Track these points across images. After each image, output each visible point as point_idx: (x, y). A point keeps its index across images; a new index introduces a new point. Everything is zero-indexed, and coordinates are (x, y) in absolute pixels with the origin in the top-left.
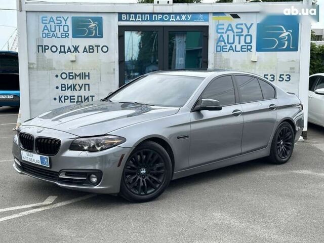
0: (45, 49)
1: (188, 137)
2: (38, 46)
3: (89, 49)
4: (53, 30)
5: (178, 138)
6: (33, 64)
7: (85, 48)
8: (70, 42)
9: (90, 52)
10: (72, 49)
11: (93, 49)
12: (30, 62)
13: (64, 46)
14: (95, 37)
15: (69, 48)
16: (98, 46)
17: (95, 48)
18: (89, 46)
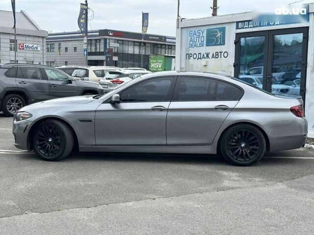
0: (190, 57)
1: (91, 121)
2: (187, 54)
3: (216, 55)
4: (195, 41)
5: (81, 121)
6: (183, 68)
7: (213, 55)
8: (205, 50)
9: (216, 58)
10: (205, 56)
11: (218, 55)
12: (182, 67)
13: (200, 54)
14: (220, 44)
15: (203, 55)
16: (221, 52)
17: (219, 54)
18: (216, 53)
